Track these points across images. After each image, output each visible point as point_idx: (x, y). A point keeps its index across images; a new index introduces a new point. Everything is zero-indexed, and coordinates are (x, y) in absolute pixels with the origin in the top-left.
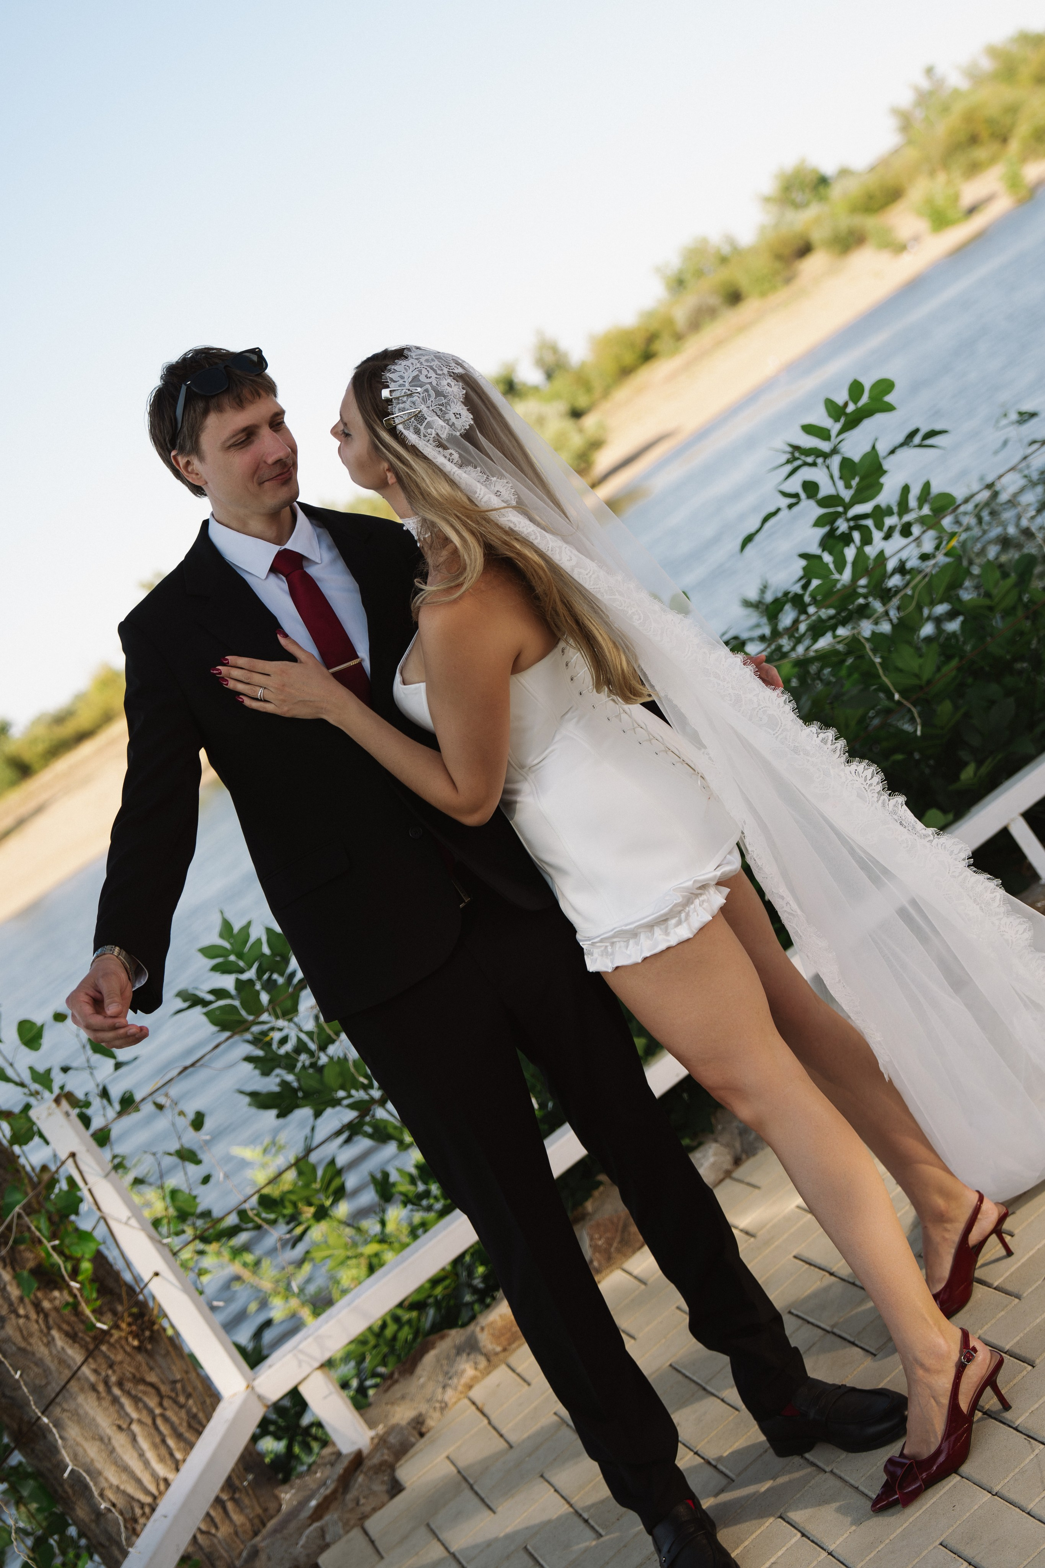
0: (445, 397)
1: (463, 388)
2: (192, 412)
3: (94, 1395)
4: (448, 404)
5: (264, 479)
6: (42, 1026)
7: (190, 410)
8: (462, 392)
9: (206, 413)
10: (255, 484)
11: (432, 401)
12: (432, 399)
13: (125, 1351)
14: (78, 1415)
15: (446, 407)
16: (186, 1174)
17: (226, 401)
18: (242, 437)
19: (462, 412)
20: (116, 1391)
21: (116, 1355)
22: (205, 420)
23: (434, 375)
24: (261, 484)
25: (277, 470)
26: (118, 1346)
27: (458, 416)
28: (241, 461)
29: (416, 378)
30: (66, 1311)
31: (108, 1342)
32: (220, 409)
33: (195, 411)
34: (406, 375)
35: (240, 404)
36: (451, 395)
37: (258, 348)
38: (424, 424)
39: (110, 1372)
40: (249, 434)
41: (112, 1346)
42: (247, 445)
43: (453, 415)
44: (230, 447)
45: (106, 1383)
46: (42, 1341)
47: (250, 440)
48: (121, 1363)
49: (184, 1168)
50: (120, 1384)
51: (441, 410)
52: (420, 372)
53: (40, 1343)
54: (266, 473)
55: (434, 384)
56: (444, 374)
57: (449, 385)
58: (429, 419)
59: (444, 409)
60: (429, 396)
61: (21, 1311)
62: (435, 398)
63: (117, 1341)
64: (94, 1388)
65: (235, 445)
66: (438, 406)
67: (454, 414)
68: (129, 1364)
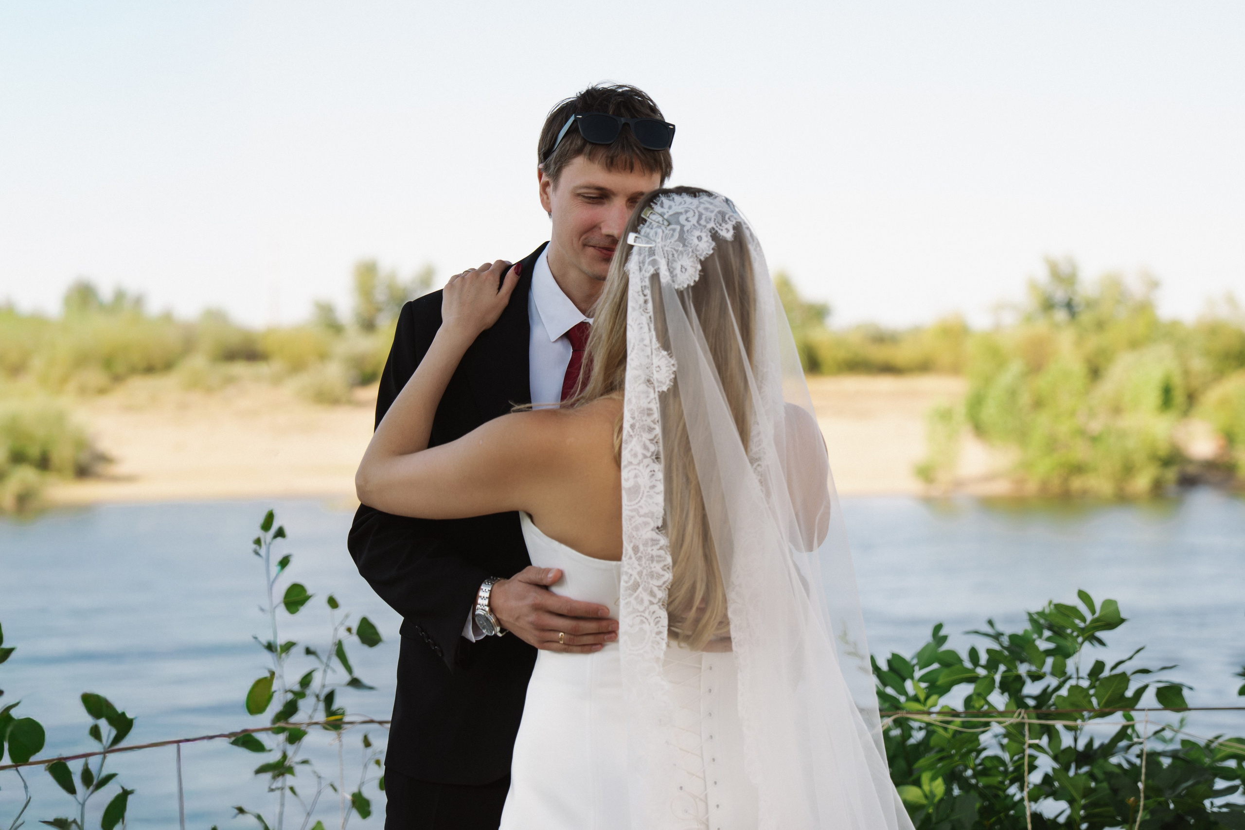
0: (684, 245)
1: (713, 249)
2: (569, 142)
4: (682, 253)
5: (591, 244)
7: (567, 141)
8: (709, 250)
9: (579, 152)
10: (580, 242)
11: (671, 242)
12: (673, 240)
15: (679, 255)
16: (346, 820)
17: (601, 154)
18: (594, 193)
19: (689, 268)
22: (574, 157)
23: (694, 221)
24: (585, 245)
25: (606, 243)
27: (683, 270)
28: (584, 213)
29: (678, 214)
32: (591, 157)
33: (571, 144)
34: (674, 207)
35: (611, 165)
36: (691, 247)
37: (674, 126)
38: (651, 259)
40: (601, 196)
42: (597, 203)
43: (680, 267)
44: (579, 195)
47: (602, 201)
49: (348, 814)
51: (673, 255)
52: (686, 212)
54: (595, 238)
55: (686, 229)
56: (705, 226)
57: (699, 238)
58: (656, 257)
59: (676, 255)
60: (672, 235)
62: (676, 241)
65: (584, 197)
66: (673, 250)
67: (682, 266)
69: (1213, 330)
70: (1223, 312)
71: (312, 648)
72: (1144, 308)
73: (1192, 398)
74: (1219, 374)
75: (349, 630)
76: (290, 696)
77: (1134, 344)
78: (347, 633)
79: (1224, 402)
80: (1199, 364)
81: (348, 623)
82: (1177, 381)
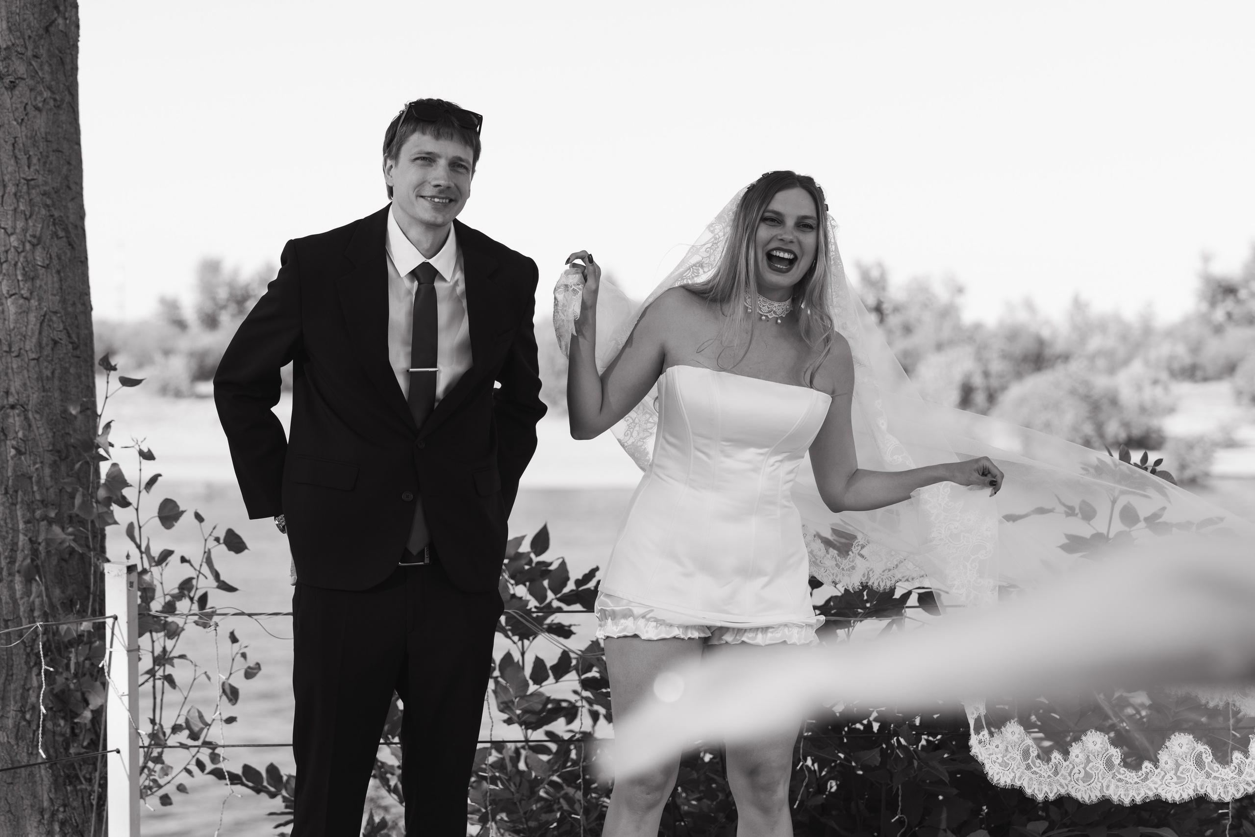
3: (39, 817)
6: (183, 512)
10: (415, 194)
13: (83, 802)
14: (18, 822)
20: (57, 828)
21: (74, 800)
22: (410, 136)
24: (419, 196)
25: (435, 192)
26: (80, 794)
30: (59, 739)
31: (75, 787)
37: (480, 115)
39: (61, 809)
41: (76, 790)
44: (415, 160)
45: (53, 814)
46: (28, 750)
47: (430, 162)
48: (74, 809)
50: (63, 824)
53: (25, 750)
54: (427, 191)
61: (28, 716)
63: (81, 790)
64: (42, 812)
68: (80, 814)
69: (1013, 334)
70: (1022, 316)
71: (187, 558)
72: (947, 312)
73: (992, 397)
74: (1019, 376)
75: (217, 540)
76: (168, 598)
77: (939, 347)
78: (216, 543)
79: (1022, 401)
80: (997, 366)
81: (216, 534)
82: (978, 381)
